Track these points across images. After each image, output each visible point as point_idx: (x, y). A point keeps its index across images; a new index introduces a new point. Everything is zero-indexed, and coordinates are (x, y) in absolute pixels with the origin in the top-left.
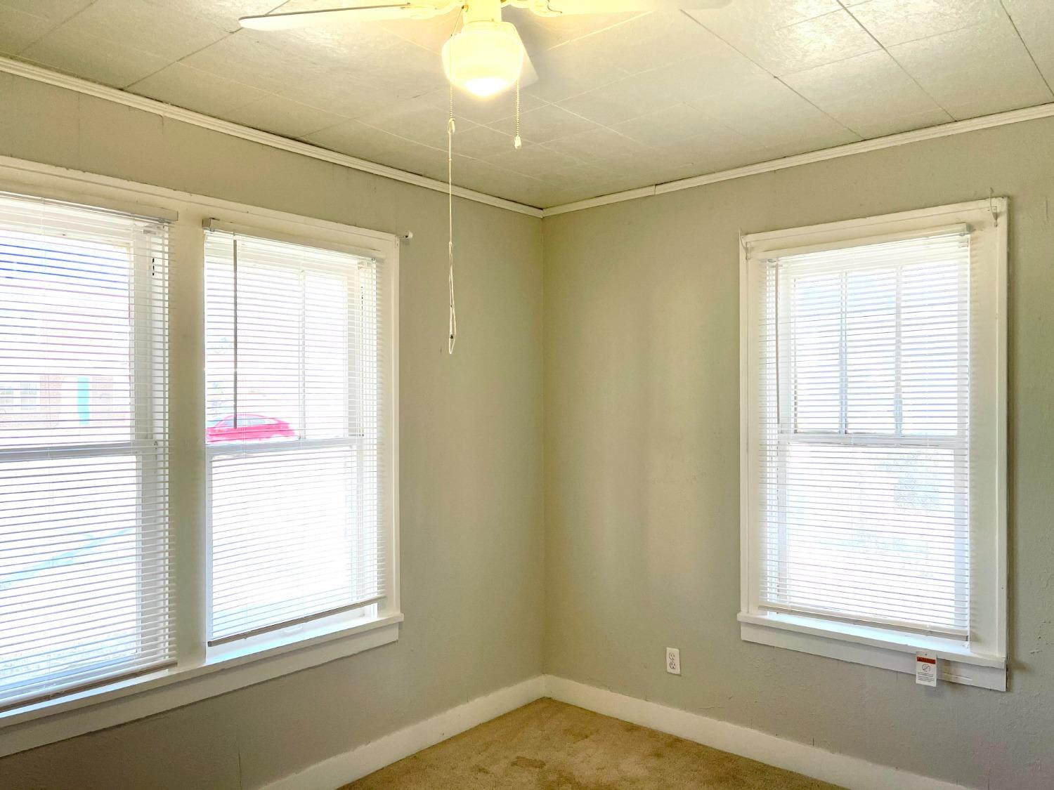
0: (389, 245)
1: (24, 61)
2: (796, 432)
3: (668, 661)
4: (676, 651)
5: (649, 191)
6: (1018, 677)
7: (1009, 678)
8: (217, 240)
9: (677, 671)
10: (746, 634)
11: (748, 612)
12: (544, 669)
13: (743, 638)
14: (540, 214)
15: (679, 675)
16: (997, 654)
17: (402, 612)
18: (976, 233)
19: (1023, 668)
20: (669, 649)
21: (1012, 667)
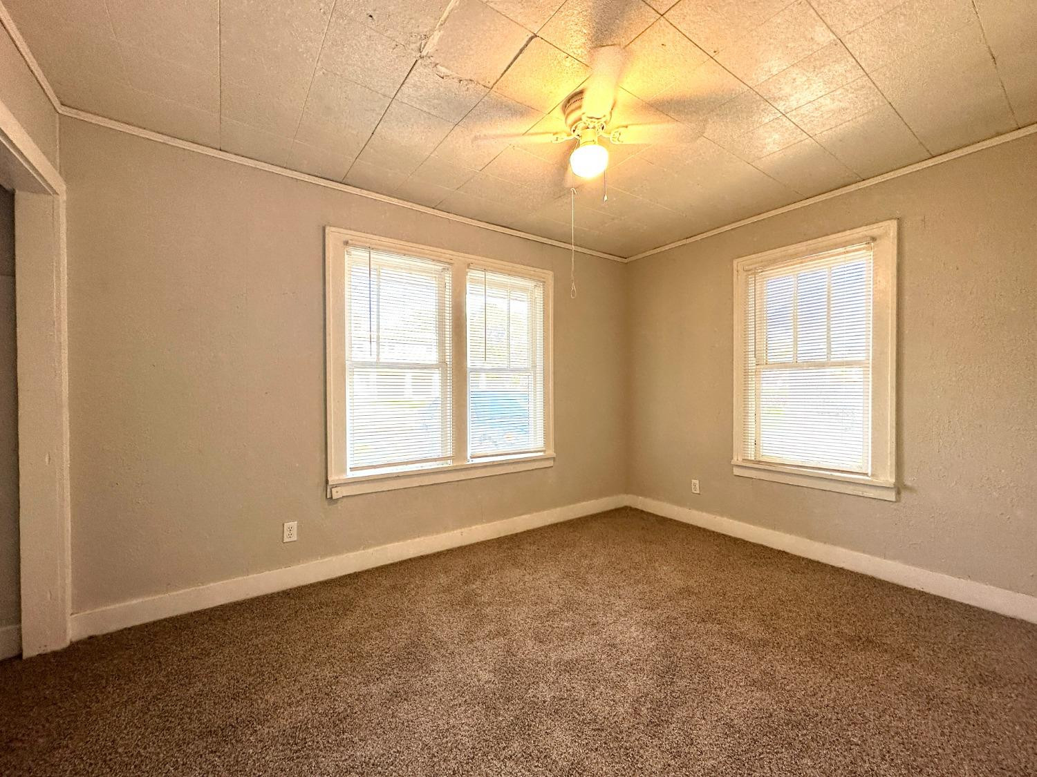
0: (549, 275)
1: (394, 197)
2: (766, 364)
3: (693, 487)
4: (697, 482)
5: (684, 242)
6: (904, 494)
7: (898, 493)
8: (473, 274)
9: (698, 492)
10: (737, 471)
11: (737, 459)
12: (626, 492)
13: (735, 474)
14: (626, 261)
15: (699, 494)
16: (890, 479)
17: (555, 452)
18: (878, 242)
19: (906, 487)
20: (693, 481)
21: (899, 488)
